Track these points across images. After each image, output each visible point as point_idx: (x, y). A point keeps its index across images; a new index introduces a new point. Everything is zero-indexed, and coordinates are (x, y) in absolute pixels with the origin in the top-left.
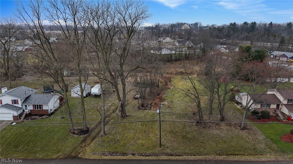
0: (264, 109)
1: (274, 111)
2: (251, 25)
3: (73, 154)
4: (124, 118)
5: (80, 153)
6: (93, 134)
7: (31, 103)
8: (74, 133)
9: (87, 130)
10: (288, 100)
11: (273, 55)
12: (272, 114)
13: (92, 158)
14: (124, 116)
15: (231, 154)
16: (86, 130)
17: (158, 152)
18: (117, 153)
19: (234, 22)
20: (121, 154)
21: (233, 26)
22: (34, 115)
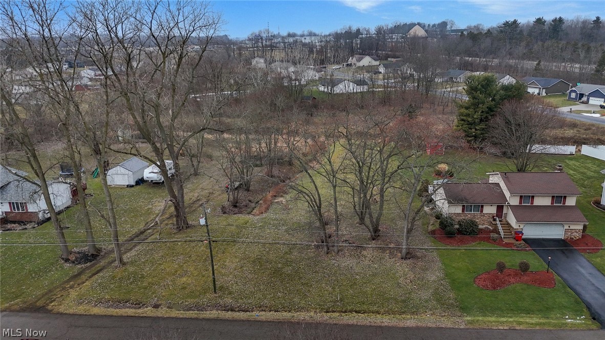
0: (469, 216)
1: (491, 220)
2: (551, 24)
3: (40, 303)
4: (180, 230)
5: (54, 300)
6: (103, 263)
7: (6, 199)
8: (67, 260)
9: (96, 253)
10: (521, 197)
11: (575, 91)
12: (486, 226)
13: (72, 311)
14: (183, 227)
15: (351, 311)
16: (92, 255)
17: (207, 303)
18: (126, 302)
19: (512, 20)
20: (133, 304)
21: (511, 27)
22: (11, 221)
